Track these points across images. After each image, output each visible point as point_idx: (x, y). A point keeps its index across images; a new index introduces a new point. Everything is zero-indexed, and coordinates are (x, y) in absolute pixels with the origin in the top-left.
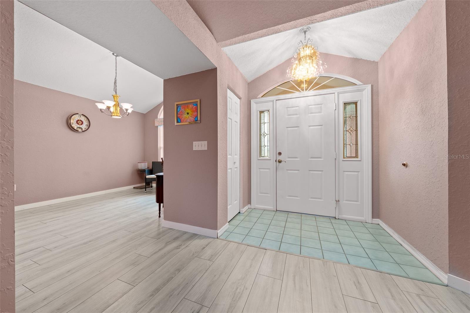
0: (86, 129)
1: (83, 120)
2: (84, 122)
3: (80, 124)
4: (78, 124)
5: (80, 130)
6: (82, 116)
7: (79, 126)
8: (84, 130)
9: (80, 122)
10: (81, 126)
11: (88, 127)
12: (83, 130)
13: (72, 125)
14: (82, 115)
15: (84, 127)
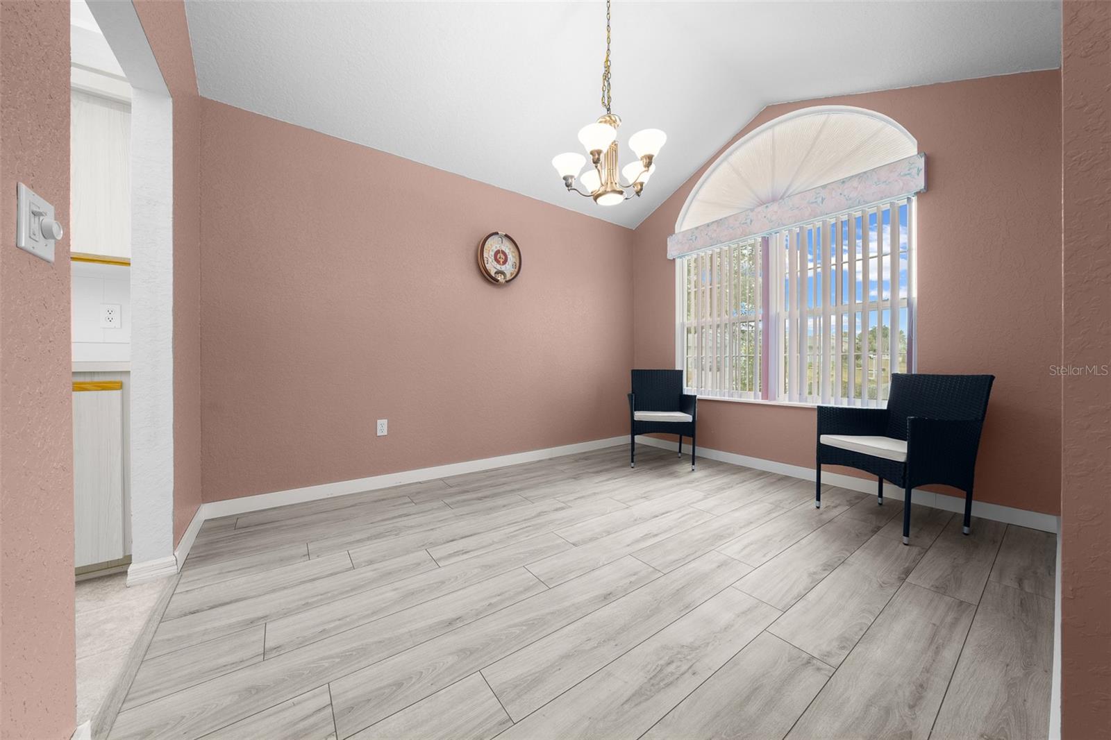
0: (514, 275)
1: (507, 251)
2: (510, 257)
3: (501, 261)
4: (498, 262)
5: (500, 278)
6: (505, 240)
7: (498, 267)
8: (508, 277)
9: (502, 256)
10: (503, 268)
11: (517, 270)
12: (508, 279)
13: (486, 265)
14: (506, 236)
15: (508, 269)
